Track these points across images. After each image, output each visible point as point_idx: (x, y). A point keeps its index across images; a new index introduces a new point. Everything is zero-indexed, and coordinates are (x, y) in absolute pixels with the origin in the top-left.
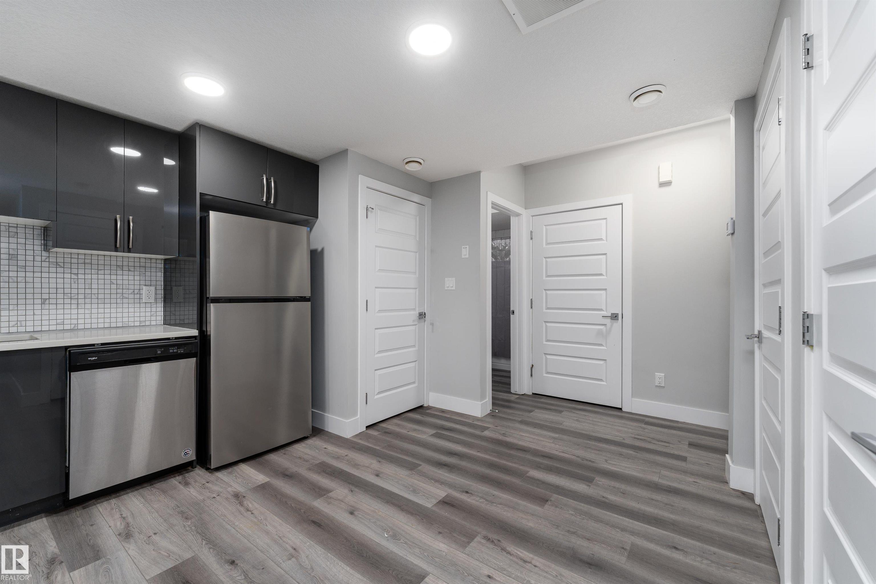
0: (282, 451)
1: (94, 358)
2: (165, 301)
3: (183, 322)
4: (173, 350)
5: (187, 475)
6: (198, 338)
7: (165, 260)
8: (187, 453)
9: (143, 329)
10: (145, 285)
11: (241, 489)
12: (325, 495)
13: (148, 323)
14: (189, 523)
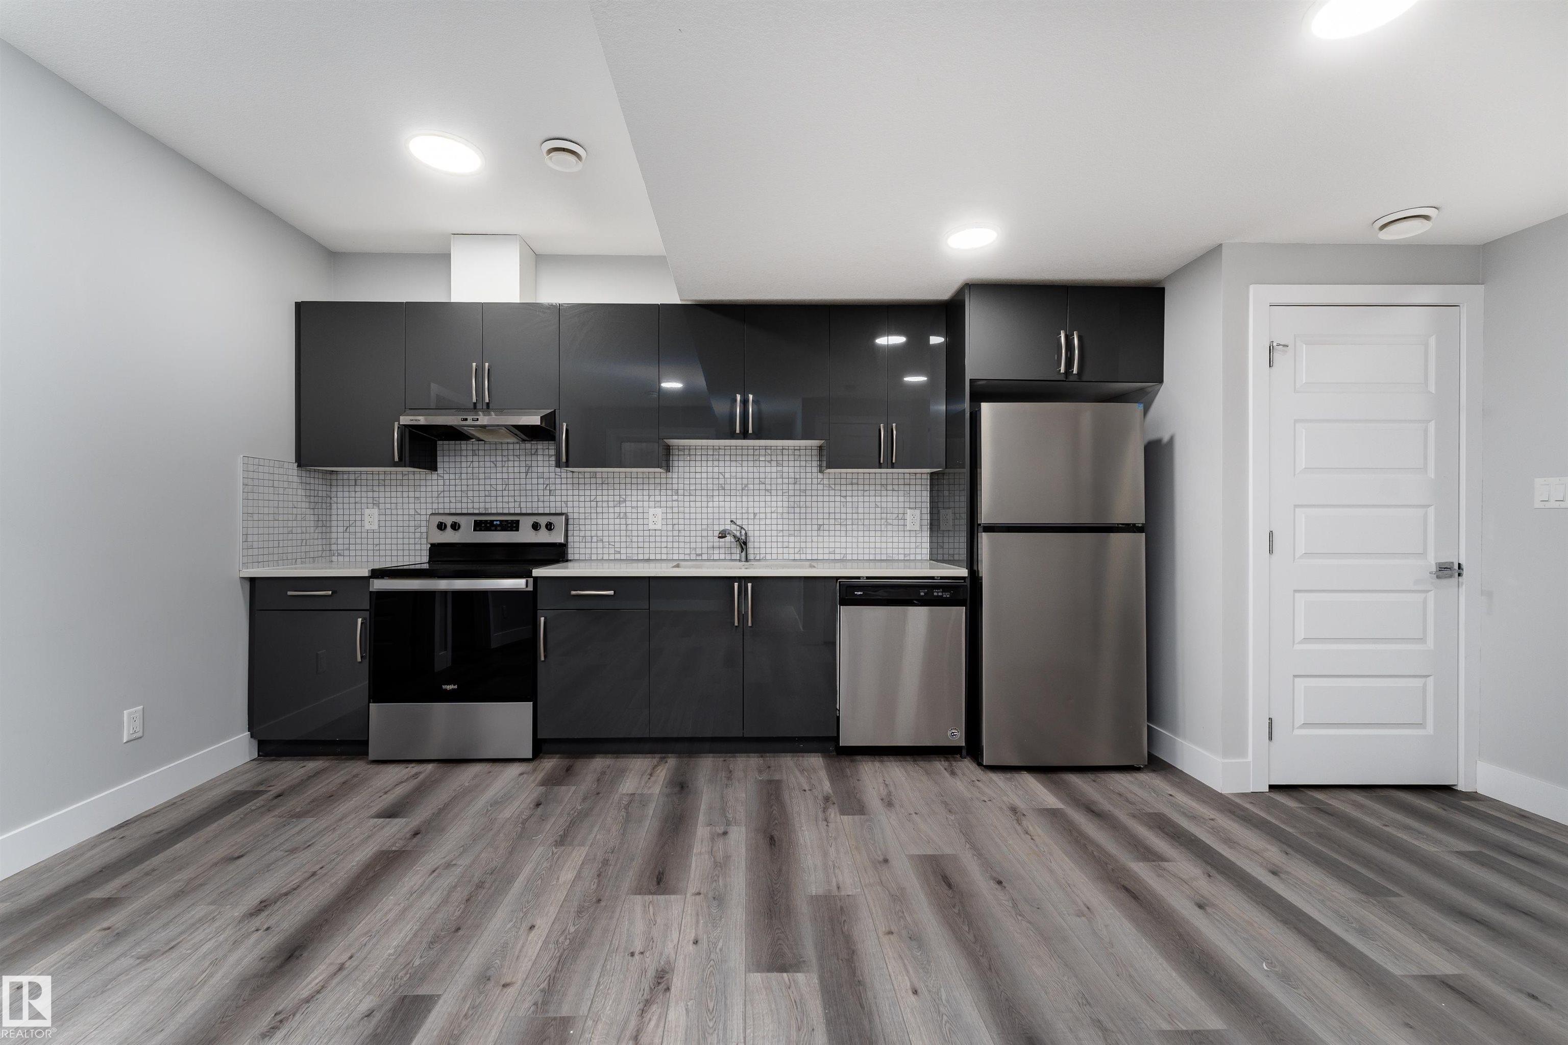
0: (1091, 776)
1: (859, 593)
2: (931, 530)
3: (952, 559)
4: (938, 592)
5: (954, 764)
6: (968, 581)
7: (932, 474)
8: (955, 734)
9: (907, 564)
10: (910, 508)
11: (1021, 805)
12: (1154, 861)
13: (912, 557)
14: (953, 818)
